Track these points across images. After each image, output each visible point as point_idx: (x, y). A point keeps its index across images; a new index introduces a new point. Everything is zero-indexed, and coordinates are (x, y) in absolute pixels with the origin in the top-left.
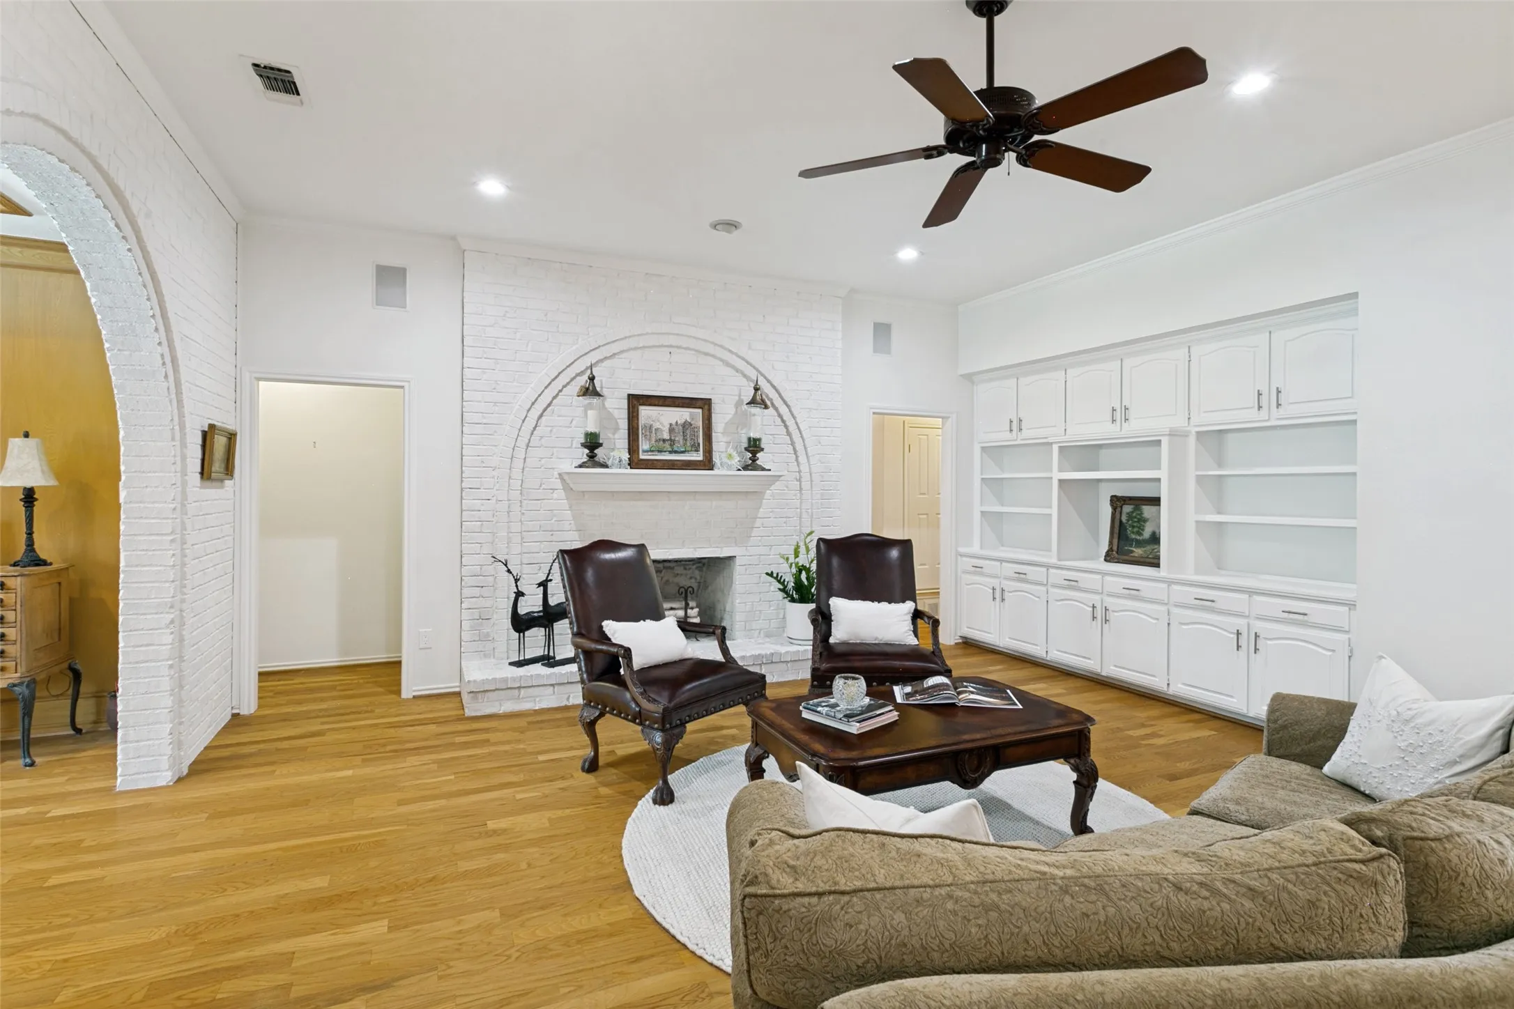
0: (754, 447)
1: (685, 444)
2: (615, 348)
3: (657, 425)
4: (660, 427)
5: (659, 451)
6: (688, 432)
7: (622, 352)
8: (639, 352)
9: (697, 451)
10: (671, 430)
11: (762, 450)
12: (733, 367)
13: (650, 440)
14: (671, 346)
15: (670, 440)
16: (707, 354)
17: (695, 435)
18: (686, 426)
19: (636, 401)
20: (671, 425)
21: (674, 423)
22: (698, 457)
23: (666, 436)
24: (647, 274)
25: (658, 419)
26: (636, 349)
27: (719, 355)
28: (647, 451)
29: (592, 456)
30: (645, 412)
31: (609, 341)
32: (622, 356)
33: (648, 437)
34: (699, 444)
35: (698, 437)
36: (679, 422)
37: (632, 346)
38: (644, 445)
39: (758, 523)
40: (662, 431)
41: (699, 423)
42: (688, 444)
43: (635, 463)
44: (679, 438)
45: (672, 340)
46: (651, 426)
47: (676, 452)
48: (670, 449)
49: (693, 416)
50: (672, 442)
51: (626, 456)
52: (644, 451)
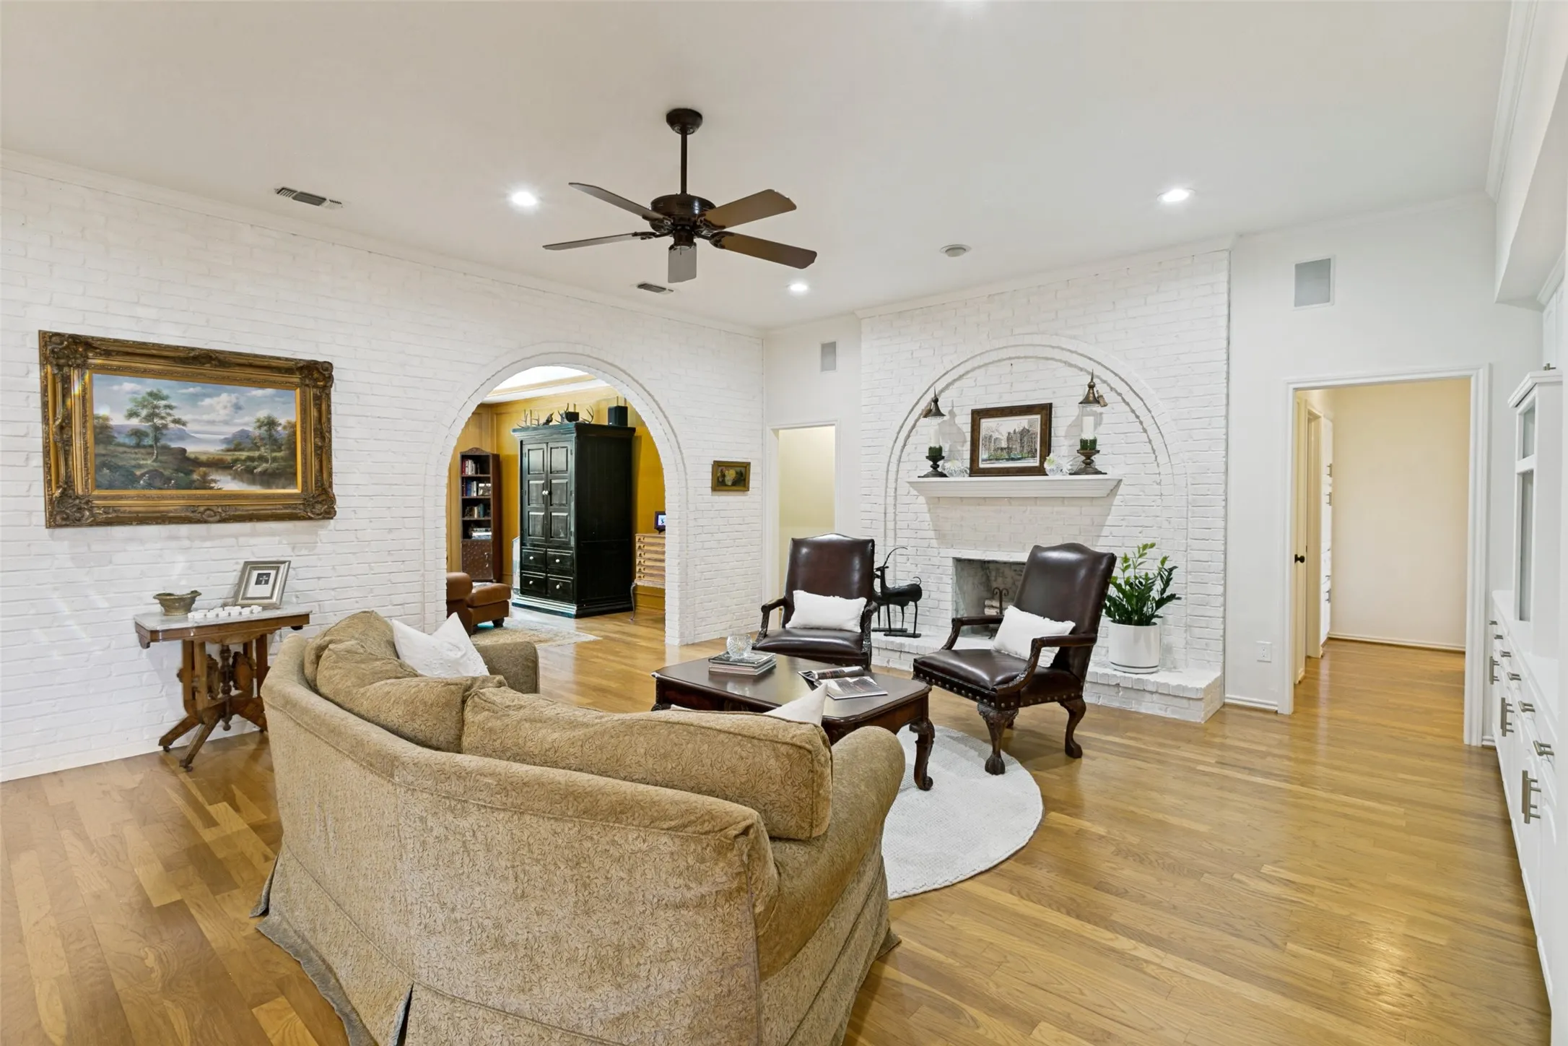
0: (1088, 449)
1: (1022, 451)
2: (961, 370)
3: (995, 435)
4: (999, 436)
5: (997, 459)
6: (1025, 439)
7: (967, 372)
8: (982, 370)
9: (1034, 456)
10: (1009, 439)
11: (1098, 452)
12: (1075, 366)
13: (989, 449)
14: (1010, 358)
15: (1008, 448)
16: (1047, 359)
17: (1032, 440)
18: (1024, 433)
19: (978, 415)
20: (1009, 433)
21: (1012, 432)
22: (1034, 463)
23: (1004, 445)
24: (990, 295)
25: (998, 428)
26: (979, 367)
27: (1057, 357)
28: (986, 460)
29: (935, 467)
30: (987, 424)
31: (955, 365)
32: (969, 376)
33: (987, 447)
34: (1036, 450)
35: (1035, 443)
36: (1017, 430)
37: (976, 365)
38: (983, 454)
39: (1106, 531)
40: (1001, 440)
41: (1037, 429)
42: (1025, 451)
43: (975, 471)
44: (1017, 446)
45: (1011, 353)
46: (991, 436)
47: (1013, 459)
48: (1007, 457)
49: (1032, 422)
50: (1009, 449)
51: (967, 464)
52: (983, 460)
